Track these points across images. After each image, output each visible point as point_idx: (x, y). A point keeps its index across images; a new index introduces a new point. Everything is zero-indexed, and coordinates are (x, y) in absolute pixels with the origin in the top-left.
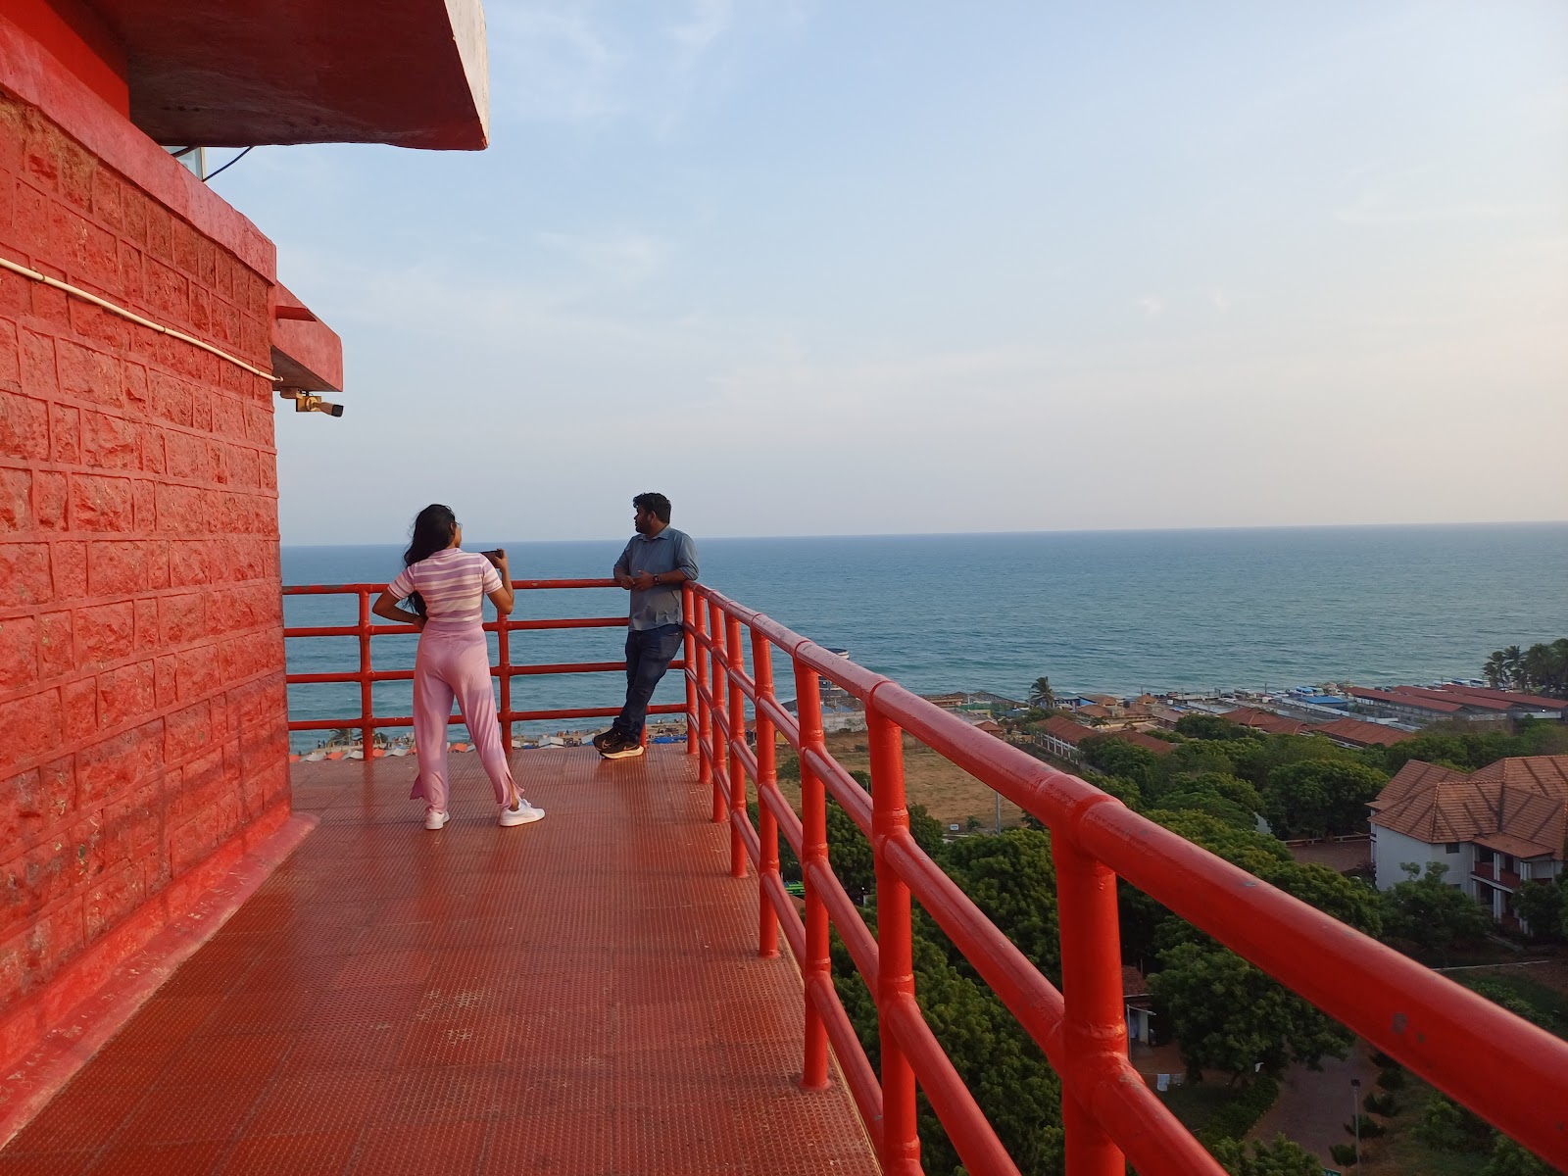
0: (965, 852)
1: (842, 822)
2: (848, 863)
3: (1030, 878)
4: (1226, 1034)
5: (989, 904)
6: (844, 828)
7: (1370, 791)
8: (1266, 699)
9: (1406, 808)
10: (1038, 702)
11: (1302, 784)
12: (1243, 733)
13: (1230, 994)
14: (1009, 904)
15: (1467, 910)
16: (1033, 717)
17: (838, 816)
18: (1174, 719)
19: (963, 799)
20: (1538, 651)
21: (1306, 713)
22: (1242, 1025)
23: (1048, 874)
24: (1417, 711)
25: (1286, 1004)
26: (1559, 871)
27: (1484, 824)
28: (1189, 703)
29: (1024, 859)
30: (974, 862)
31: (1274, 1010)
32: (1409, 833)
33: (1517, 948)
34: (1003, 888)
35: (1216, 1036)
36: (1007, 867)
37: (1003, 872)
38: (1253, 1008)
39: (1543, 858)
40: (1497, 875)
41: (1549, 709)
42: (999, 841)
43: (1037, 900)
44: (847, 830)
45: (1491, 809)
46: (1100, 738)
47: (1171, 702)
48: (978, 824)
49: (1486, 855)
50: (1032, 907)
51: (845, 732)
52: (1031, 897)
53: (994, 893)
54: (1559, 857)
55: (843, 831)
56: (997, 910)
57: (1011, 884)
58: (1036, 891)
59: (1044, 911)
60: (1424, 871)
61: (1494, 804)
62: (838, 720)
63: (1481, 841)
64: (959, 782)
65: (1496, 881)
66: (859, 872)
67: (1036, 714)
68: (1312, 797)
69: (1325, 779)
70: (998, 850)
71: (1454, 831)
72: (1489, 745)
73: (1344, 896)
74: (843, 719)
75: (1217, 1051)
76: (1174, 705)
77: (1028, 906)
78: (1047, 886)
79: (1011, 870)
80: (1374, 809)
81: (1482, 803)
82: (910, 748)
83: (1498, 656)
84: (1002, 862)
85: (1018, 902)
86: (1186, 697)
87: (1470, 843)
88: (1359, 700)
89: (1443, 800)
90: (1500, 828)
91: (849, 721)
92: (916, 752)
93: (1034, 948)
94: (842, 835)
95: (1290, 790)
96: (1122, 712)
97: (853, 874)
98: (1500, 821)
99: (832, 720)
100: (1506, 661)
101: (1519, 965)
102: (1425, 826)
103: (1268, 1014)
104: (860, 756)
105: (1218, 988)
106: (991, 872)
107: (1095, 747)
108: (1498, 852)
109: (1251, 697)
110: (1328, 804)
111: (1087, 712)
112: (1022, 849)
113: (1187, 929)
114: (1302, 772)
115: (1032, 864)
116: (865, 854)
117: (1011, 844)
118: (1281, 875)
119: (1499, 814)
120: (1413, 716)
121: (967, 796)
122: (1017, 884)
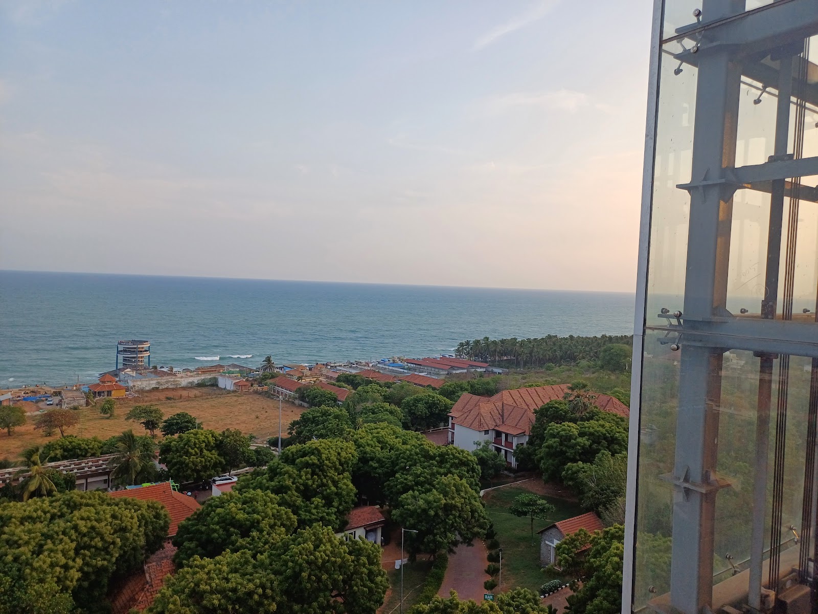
0: (291, 455)
1: (195, 444)
2: (199, 467)
3: (327, 466)
4: (435, 535)
5: (307, 483)
6: (196, 447)
7: (443, 408)
8: (371, 365)
9: (468, 415)
10: (266, 369)
11: (417, 406)
12: (371, 382)
13: (436, 514)
14: (317, 481)
15: (500, 461)
16: (265, 378)
17: (193, 441)
18: (336, 376)
19: (237, 424)
20: (477, 342)
21: (389, 371)
22: (442, 530)
23: (335, 463)
24: (433, 369)
25: (460, 517)
26: (527, 440)
27: (498, 421)
28: (338, 368)
29: (324, 456)
30: (298, 461)
31: (455, 520)
32: (470, 427)
33: (512, 475)
34: (313, 474)
35: (431, 537)
36: (316, 461)
37: (314, 464)
38: (447, 520)
39: (521, 435)
40: (503, 444)
41: (481, 367)
42: (310, 448)
43: (331, 478)
44: (197, 448)
45: (499, 414)
46: (306, 387)
47: (329, 367)
48: (254, 437)
49: (498, 434)
50: (329, 482)
51: (156, 389)
52: (328, 476)
53: (309, 476)
54: (527, 434)
55: (196, 449)
56: (312, 486)
57: (317, 470)
58: (330, 473)
59: (335, 483)
60: (483, 444)
61: (500, 411)
62: (152, 382)
63: (497, 428)
64: (232, 415)
65: (503, 446)
66: (205, 472)
67: (266, 375)
68: (421, 412)
69: (426, 403)
70: (309, 453)
71: (487, 425)
72: (478, 384)
73: (468, 460)
74: (154, 382)
75: (431, 545)
76: (330, 368)
77: (327, 482)
78: (335, 470)
79: (318, 463)
80: (451, 416)
81: (496, 411)
82: (199, 397)
83: (462, 345)
84: (314, 459)
85: (321, 481)
86: (336, 365)
87: (494, 429)
88: (409, 365)
89: (482, 411)
90: (503, 422)
91: (158, 383)
92: (203, 399)
93: (333, 504)
94: (195, 451)
95: (411, 409)
96: (309, 373)
97: (202, 473)
98: (503, 419)
99: (148, 382)
100: (465, 347)
101: (518, 482)
102: (476, 423)
103: (453, 523)
104: (169, 403)
105: (432, 513)
106: (307, 465)
107: (305, 392)
108: (504, 433)
109: (362, 364)
110: (427, 415)
111: (291, 374)
112: (322, 451)
113: (402, 484)
114: (417, 400)
115: (328, 459)
116: (209, 461)
117: (316, 448)
118: (441, 452)
119: (502, 416)
120: (432, 372)
121: (238, 422)
122: (320, 470)
